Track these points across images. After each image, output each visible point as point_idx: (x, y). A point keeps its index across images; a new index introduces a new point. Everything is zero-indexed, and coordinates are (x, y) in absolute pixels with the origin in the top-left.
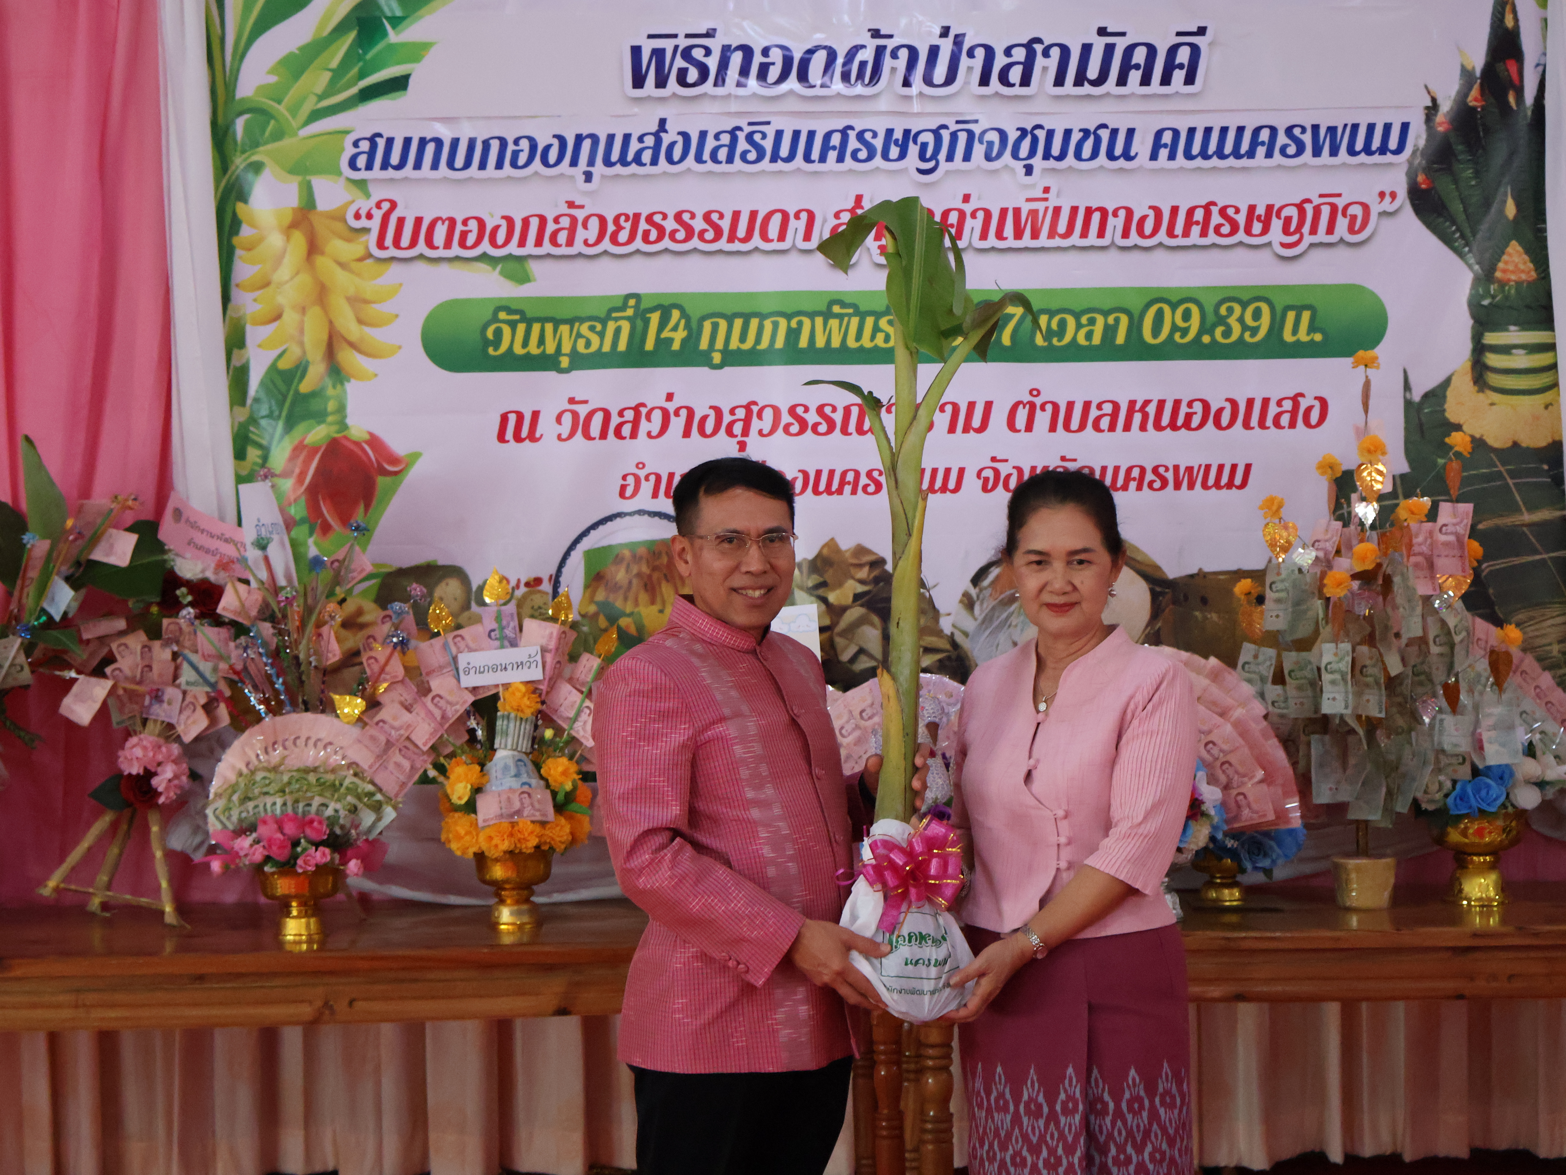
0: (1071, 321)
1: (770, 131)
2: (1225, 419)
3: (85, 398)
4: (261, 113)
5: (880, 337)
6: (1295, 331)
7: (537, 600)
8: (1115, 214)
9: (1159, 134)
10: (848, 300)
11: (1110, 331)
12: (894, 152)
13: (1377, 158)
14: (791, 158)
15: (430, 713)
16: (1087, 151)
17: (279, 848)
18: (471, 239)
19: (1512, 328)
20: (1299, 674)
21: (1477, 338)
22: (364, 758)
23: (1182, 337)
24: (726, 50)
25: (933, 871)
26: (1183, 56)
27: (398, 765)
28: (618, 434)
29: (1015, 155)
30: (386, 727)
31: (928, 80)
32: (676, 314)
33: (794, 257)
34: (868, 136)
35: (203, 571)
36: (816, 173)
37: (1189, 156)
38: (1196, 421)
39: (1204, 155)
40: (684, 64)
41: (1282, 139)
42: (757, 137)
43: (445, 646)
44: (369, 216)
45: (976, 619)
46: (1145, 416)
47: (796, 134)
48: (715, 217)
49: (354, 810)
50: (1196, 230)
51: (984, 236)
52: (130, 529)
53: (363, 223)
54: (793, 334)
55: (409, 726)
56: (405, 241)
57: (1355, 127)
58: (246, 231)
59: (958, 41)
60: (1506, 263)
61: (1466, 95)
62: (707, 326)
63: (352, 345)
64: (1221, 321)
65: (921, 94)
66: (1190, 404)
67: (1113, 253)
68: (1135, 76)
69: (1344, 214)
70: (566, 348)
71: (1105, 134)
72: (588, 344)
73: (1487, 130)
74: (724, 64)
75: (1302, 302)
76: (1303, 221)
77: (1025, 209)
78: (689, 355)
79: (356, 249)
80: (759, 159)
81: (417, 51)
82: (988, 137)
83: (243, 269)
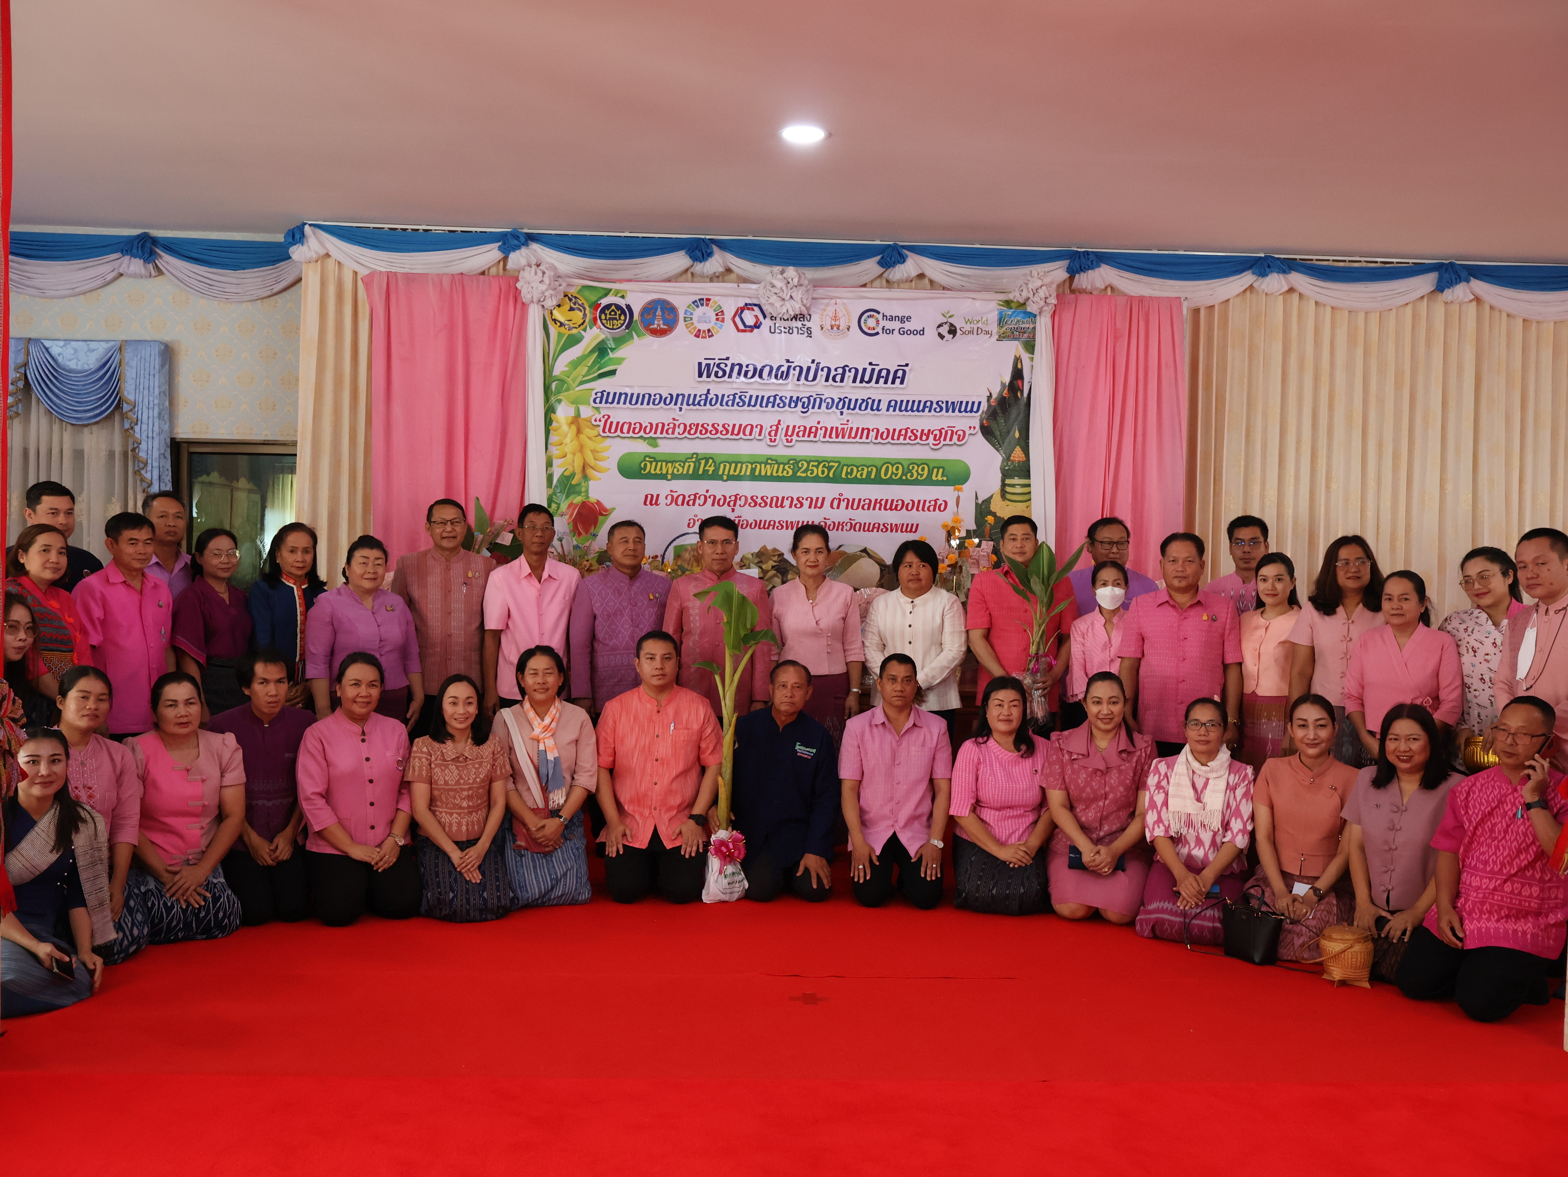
0: (855, 469)
1: (748, 395)
2: (910, 508)
3: (493, 483)
4: (562, 381)
5: (785, 472)
6: (937, 476)
7: (656, 563)
8: (873, 431)
9: (890, 402)
10: (773, 458)
11: (869, 473)
12: (793, 405)
13: (969, 414)
14: (755, 405)
16: (863, 407)
18: (637, 431)
19: (1015, 478)
21: (1003, 481)
23: (895, 477)
24: (733, 365)
26: (900, 374)
28: (688, 504)
29: (837, 408)
31: (806, 379)
32: (711, 461)
33: (755, 441)
34: (783, 398)
36: (764, 411)
37: (900, 410)
38: (899, 508)
39: (906, 410)
40: (717, 370)
41: (935, 406)
42: (743, 397)
46: (881, 505)
47: (757, 397)
48: (726, 426)
50: (902, 438)
51: (824, 437)
53: (598, 423)
54: (753, 470)
56: (613, 430)
57: (962, 402)
58: (554, 424)
59: (818, 365)
60: (1014, 454)
61: (1002, 392)
62: (722, 465)
63: (592, 467)
64: (910, 471)
65: (803, 384)
66: (897, 501)
67: (871, 445)
68: (882, 380)
69: (956, 434)
70: (670, 472)
71: (870, 401)
72: (678, 471)
73: (1010, 405)
74: (732, 370)
75: (940, 466)
76: (941, 436)
77: (840, 427)
78: (715, 476)
79: (595, 432)
80: (744, 405)
81: (620, 361)
82: (828, 400)
83: (553, 438)
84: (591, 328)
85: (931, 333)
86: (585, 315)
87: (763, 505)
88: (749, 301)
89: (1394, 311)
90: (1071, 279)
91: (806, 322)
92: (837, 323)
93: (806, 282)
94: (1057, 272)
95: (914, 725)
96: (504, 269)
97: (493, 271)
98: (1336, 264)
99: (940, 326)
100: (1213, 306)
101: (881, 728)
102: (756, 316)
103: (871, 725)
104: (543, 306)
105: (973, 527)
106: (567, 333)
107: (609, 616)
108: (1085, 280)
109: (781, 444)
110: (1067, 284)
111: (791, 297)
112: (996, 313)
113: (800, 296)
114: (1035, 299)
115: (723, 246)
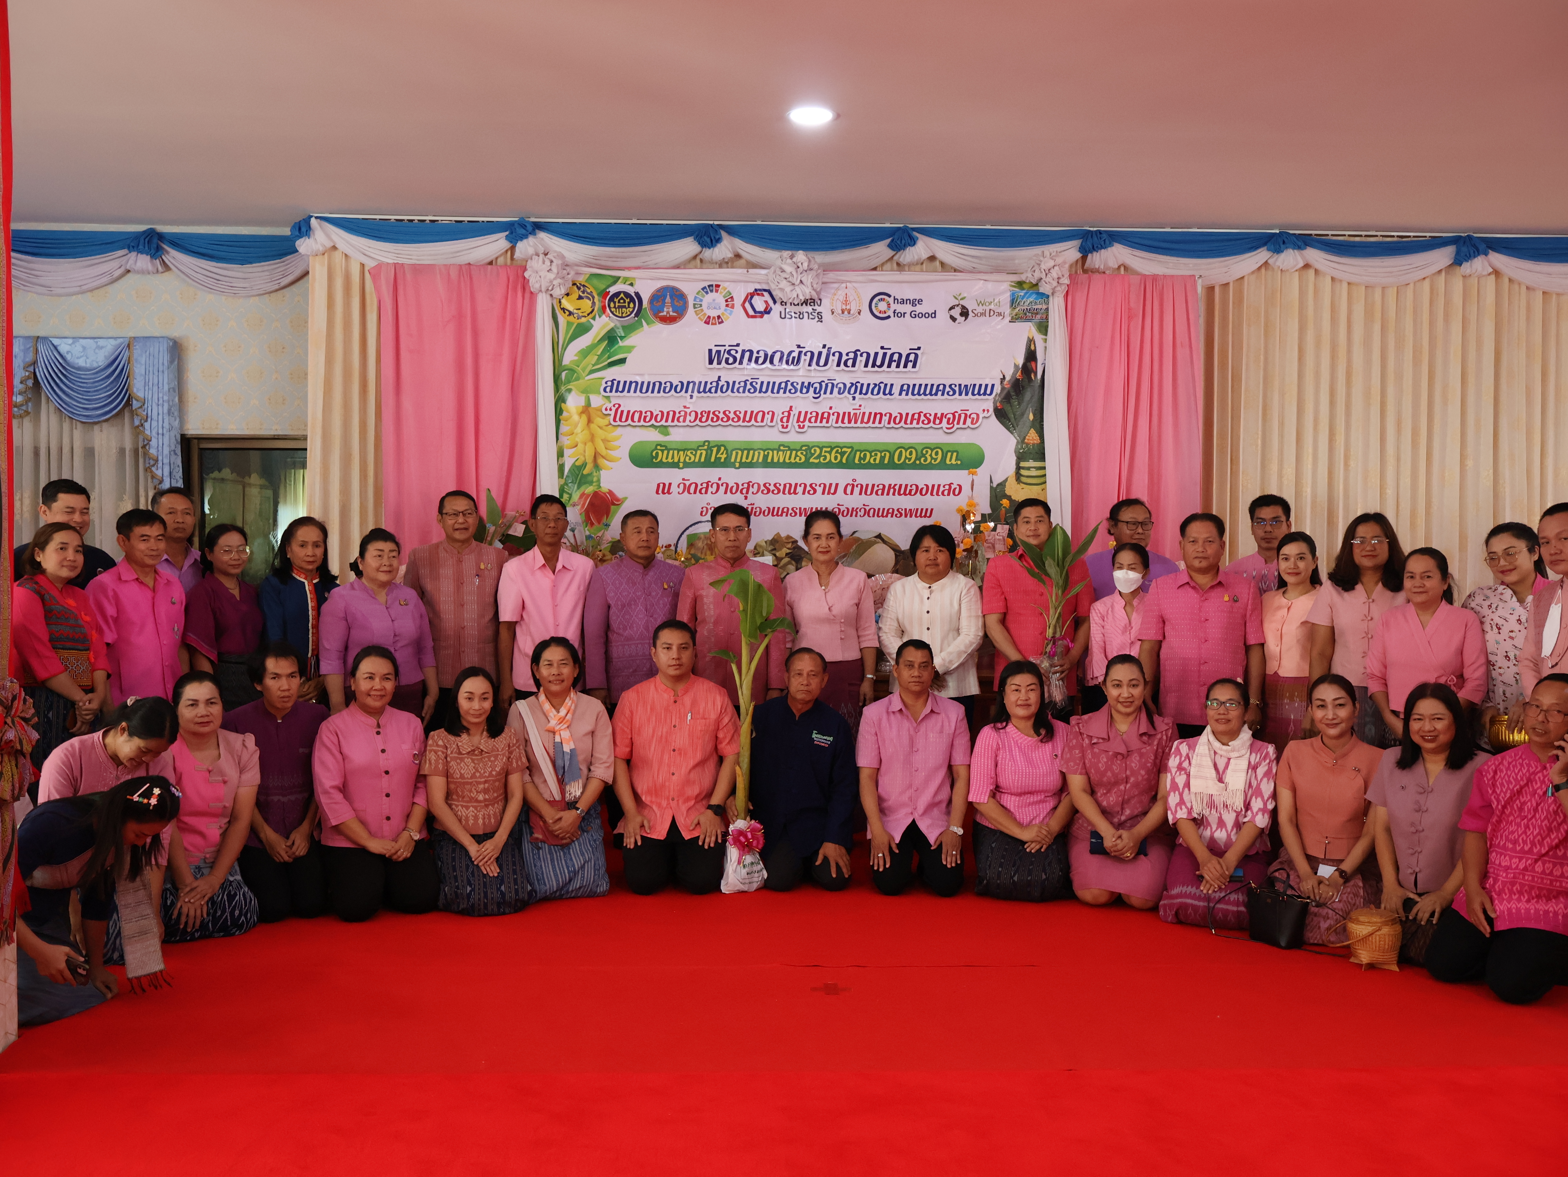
0: (868, 454)
1: (759, 382)
2: (924, 492)
3: (504, 474)
4: (572, 371)
5: (798, 458)
6: (950, 460)
7: (669, 553)
8: (885, 415)
9: (902, 386)
10: (785, 445)
11: (882, 458)
12: (805, 390)
13: (982, 397)
14: (766, 392)
16: (875, 392)
18: (648, 419)
19: (1030, 461)
21: (1018, 464)
23: (909, 461)
26: (912, 357)
28: (700, 492)
29: (849, 393)
31: (818, 364)
32: (723, 448)
33: (767, 428)
34: (795, 384)
36: (775, 398)
37: (913, 394)
38: (913, 492)
39: (919, 394)
40: (728, 356)
41: (948, 389)
42: (754, 384)
46: (895, 490)
47: (769, 383)
48: (738, 413)
50: (915, 422)
51: (837, 422)
52: (522, 523)
53: (608, 412)
54: (766, 457)
56: (624, 419)
57: (975, 385)
58: (565, 414)
59: (829, 350)
60: (1029, 437)
61: (1016, 374)
62: (734, 453)
63: (603, 457)
64: (924, 455)
65: (815, 369)
66: (911, 486)
67: (884, 430)
68: (894, 364)
69: (970, 417)
70: (682, 460)
71: (882, 386)
72: (690, 459)
73: (1023, 387)
74: (742, 356)
75: (954, 449)
76: (955, 420)
77: (852, 413)
78: (726, 464)
79: (606, 422)
80: (755, 392)
81: (629, 349)
82: (840, 386)
83: (564, 428)
84: (600, 317)
85: (943, 316)
86: (594, 303)
87: (776, 492)
88: (758, 287)
89: (1412, 285)
90: (1084, 258)
91: (816, 307)
92: (848, 307)
93: (816, 267)
94: (1070, 252)
95: (932, 711)
96: (512, 258)
97: (501, 261)
98: (1352, 239)
99: (951, 309)
100: (1228, 284)
101: (898, 715)
102: (766, 302)
103: (888, 712)
104: (551, 295)
105: (988, 511)
106: (576, 322)
107: (623, 606)
108: (1097, 259)
109: (793, 431)
110: (1080, 263)
111: (801, 282)
112: (1009, 294)
113: (810, 280)
114: (1048, 280)
115: (732, 231)
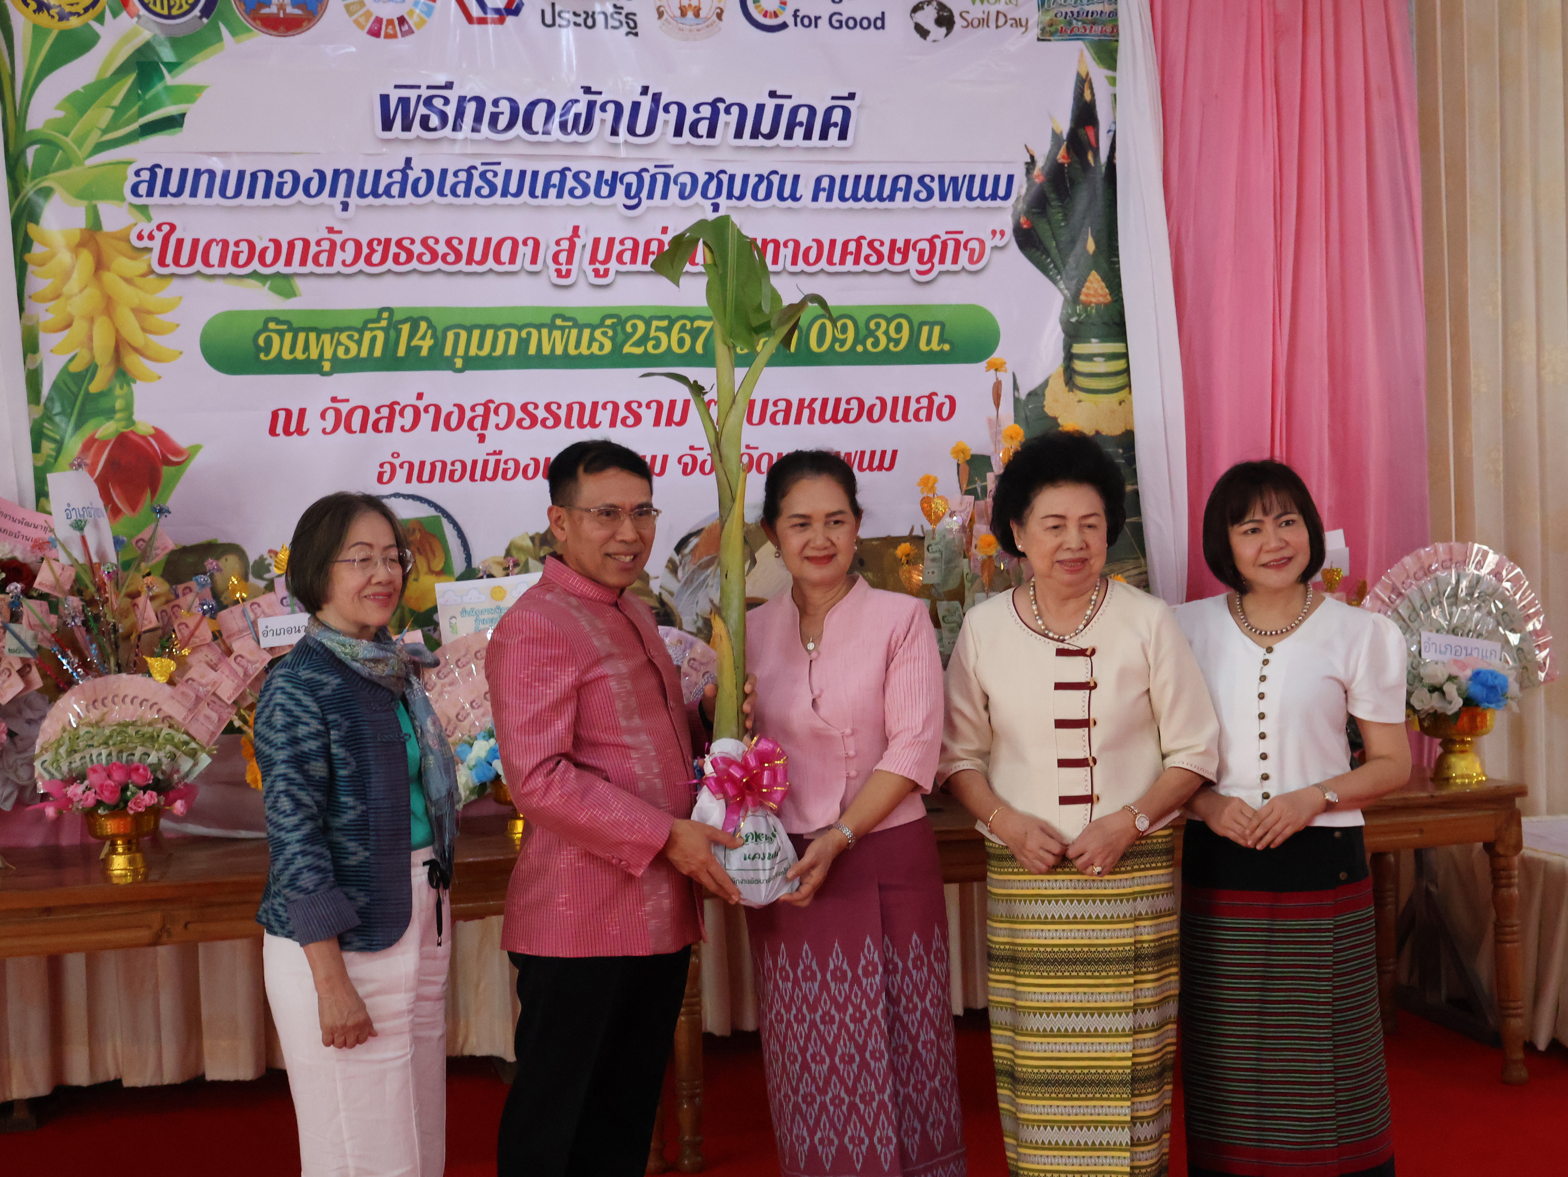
1: (501, 170)
2: (876, 414)
4: (51, 144)
5: (595, 346)
6: (929, 342)
8: (786, 245)
9: (819, 180)
10: (568, 315)
12: (605, 190)
13: (989, 203)
14: (518, 194)
15: (232, 670)
16: (762, 193)
17: (112, 792)
18: (243, 259)
19: (1093, 340)
20: (950, 619)
21: (1068, 348)
22: (178, 712)
23: (841, 346)
24: (462, 100)
25: (765, 782)
26: (837, 116)
27: (207, 718)
28: (376, 428)
29: (704, 195)
30: (195, 685)
31: (632, 130)
32: (423, 325)
33: (523, 277)
34: (583, 176)
35: (12, 551)
36: (539, 207)
37: (842, 198)
38: (853, 415)
39: (855, 199)
40: (426, 111)
41: (916, 186)
42: (490, 175)
43: (244, 613)
44: (151, 237)
45: (679, 581)
46: (812, 412)
47: (523, 173)
48: (455, 242)
49: (173, 757)
50: (850, 259)
53: (146, 243)
54: (523, 343)
55: (215, 683)
56: (184, 259)
57: (972, 178)
58: (37, 249)
59: (656, 98)
60: (1088, 288)
61: (1057, 153)
62: (450, 335)
63: (136, 350)
64: (871, 333)
65: (626, 142)
66: (848, 402)
68: (799, 132)
69: (965, 248)
70: (328, 354)
71: (776, 179)
72: (347, 350)
73: (1073, 183)
74: (460, 113)
75: (934, 319)
76: (935, 253)
78: (436, 360)
79: (139, 266)
80: (492, 193)
81: (191, 93)
82: (682, 179)
83: (38, 282)
84: (115, 15)
85: (899, 25)
87: (550, 422)
99: (916, 9)
106: (57, 26)
109: (582, 282)
